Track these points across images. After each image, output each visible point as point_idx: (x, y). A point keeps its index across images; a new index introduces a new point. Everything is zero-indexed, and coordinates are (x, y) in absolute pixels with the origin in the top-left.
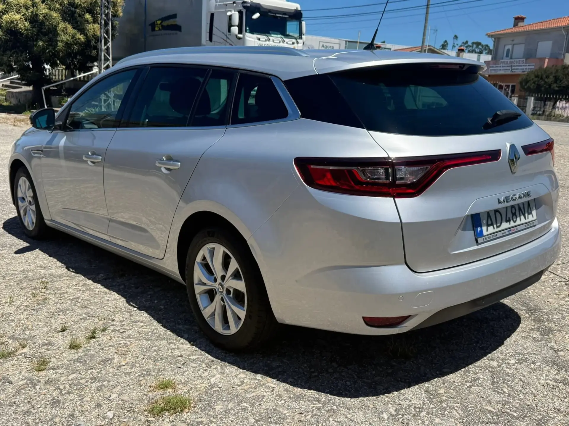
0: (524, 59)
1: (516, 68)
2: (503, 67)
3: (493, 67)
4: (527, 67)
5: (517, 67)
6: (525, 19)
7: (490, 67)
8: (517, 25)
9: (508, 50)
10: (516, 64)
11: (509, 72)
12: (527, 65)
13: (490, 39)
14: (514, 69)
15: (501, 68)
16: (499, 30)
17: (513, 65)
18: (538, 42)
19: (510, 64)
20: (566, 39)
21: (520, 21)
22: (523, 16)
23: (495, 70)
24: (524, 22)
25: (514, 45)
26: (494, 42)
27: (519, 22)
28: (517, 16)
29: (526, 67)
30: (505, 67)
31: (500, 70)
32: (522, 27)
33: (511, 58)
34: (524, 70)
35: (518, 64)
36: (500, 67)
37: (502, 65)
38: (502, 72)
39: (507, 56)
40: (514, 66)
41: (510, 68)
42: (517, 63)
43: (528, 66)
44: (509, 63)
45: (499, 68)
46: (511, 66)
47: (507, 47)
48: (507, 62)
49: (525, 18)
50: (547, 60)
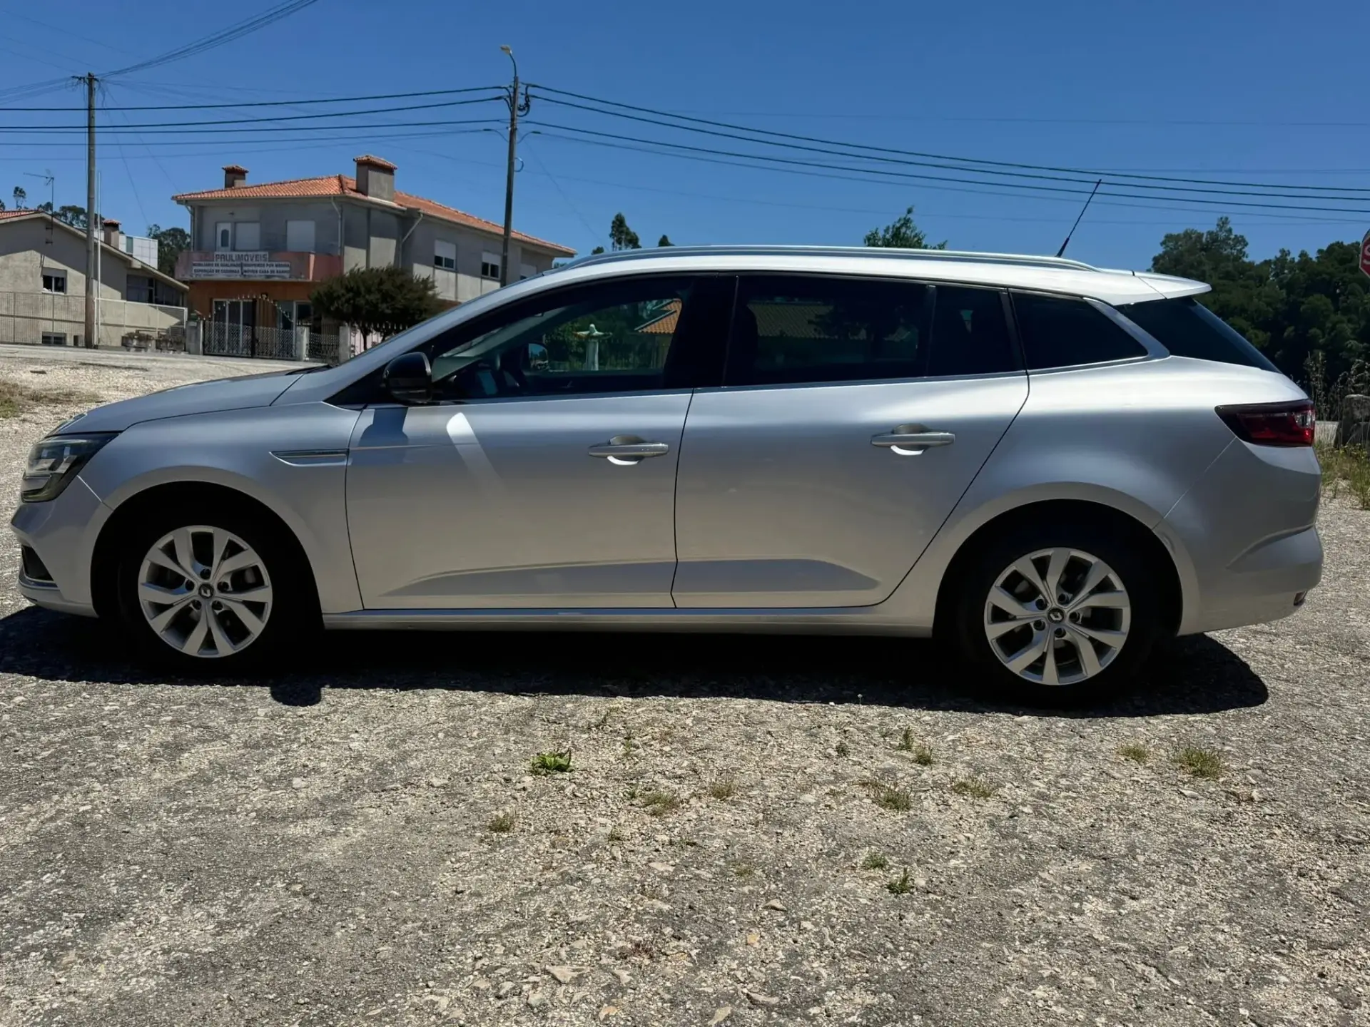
0: (267, 253)
1: (251, 268)
2: (222, 265)
3: (200, 265)
4: (275, 269)
5: (253, 268)
6: (246, 174)
7: (194, 265)
8: (233, 184)
9: (225, 233)
10: (250, 262)
11: (238, 277)
12: (274, 263)
13: (183, 207)
14: (246, 271)
15: (221, 268)
16: (197, 192)
17: (244, 262)
18: (286, 222)
19: (236, 260)
20: (341, 219)
21: (237, 176)
22: (243, 167)
23: (205, 271)
24: (244, 179)
25: (235, 223)
26: (193, 214)
27: (235, 179)
28: (230, 166)
29: (272, 268)
30: (227, 265)
31: (217, 271)
32: (244, 189)
33: (234, 249)
34: (269, 274)
35: (254, 262)
36: (217, 265)
37: (219, 262)
38: (221, 276)
39: (224, 244)
40: (246, 265)
41: (239, 269)
42: (252, 260)
43: (276, 266)
44: (234, 258)
45: (215, 268)
46: (241, 265)
47: (221, 227)
48: (231, 256)
49: (247, 172)
50: (312, 257)
